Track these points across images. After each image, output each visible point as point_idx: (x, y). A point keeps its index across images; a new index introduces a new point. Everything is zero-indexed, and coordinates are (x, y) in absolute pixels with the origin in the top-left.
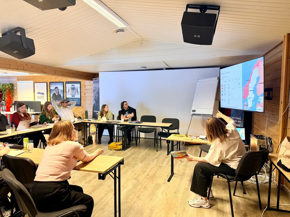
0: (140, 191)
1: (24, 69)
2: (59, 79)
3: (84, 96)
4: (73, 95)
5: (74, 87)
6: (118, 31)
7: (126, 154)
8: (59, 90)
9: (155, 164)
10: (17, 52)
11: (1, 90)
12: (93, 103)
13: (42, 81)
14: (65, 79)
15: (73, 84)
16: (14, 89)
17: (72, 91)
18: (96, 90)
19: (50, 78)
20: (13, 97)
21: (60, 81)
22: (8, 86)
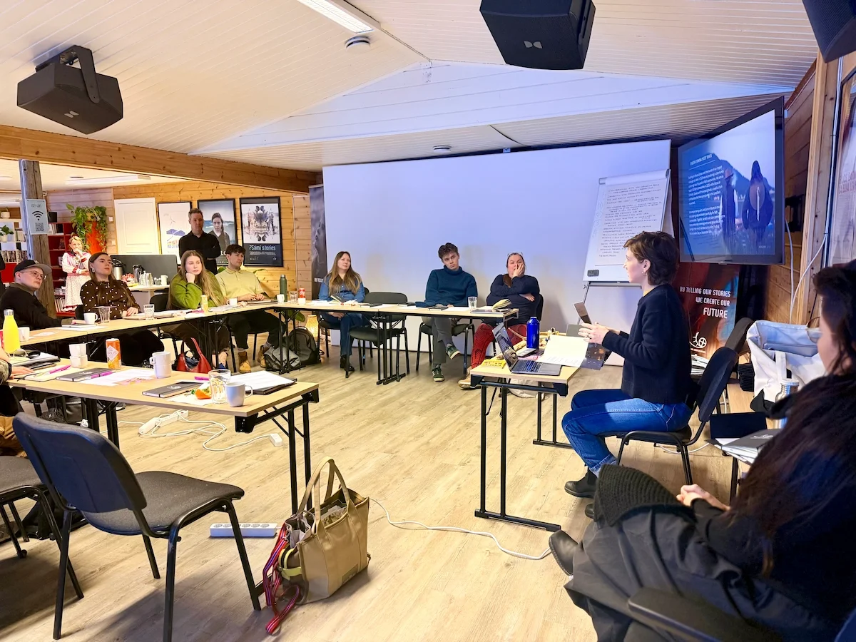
0: (391, 480)
1: (112, 162)
2: (223, 191)
3: (290, 237)
4: (261, 236)
5: (262, 212)
6: (352, 43)
7: (388, 392)
8: (222, 221)
9: (457, 418)
10: (76, 114)
11: (73, 226)
12: (313, 258)
13: (176, 197)
14: (237, 191)
15: (260, 205)
16: (107, 222)
17: (258, 224)
18: (318, 219)
19: (200, 189)
20: (107, 245)
21: (224, 198)
22: (91, 214)
